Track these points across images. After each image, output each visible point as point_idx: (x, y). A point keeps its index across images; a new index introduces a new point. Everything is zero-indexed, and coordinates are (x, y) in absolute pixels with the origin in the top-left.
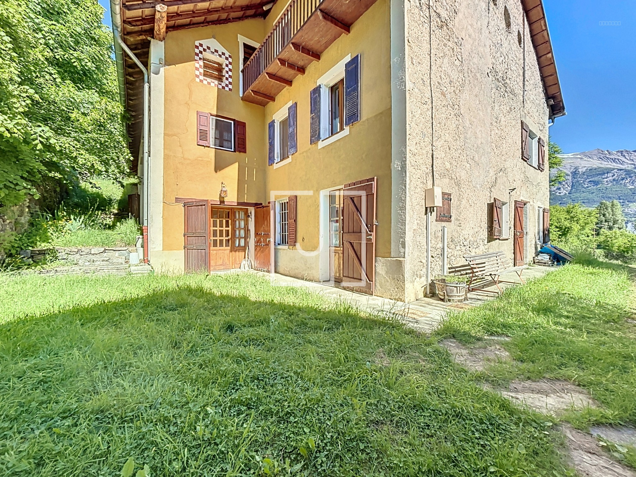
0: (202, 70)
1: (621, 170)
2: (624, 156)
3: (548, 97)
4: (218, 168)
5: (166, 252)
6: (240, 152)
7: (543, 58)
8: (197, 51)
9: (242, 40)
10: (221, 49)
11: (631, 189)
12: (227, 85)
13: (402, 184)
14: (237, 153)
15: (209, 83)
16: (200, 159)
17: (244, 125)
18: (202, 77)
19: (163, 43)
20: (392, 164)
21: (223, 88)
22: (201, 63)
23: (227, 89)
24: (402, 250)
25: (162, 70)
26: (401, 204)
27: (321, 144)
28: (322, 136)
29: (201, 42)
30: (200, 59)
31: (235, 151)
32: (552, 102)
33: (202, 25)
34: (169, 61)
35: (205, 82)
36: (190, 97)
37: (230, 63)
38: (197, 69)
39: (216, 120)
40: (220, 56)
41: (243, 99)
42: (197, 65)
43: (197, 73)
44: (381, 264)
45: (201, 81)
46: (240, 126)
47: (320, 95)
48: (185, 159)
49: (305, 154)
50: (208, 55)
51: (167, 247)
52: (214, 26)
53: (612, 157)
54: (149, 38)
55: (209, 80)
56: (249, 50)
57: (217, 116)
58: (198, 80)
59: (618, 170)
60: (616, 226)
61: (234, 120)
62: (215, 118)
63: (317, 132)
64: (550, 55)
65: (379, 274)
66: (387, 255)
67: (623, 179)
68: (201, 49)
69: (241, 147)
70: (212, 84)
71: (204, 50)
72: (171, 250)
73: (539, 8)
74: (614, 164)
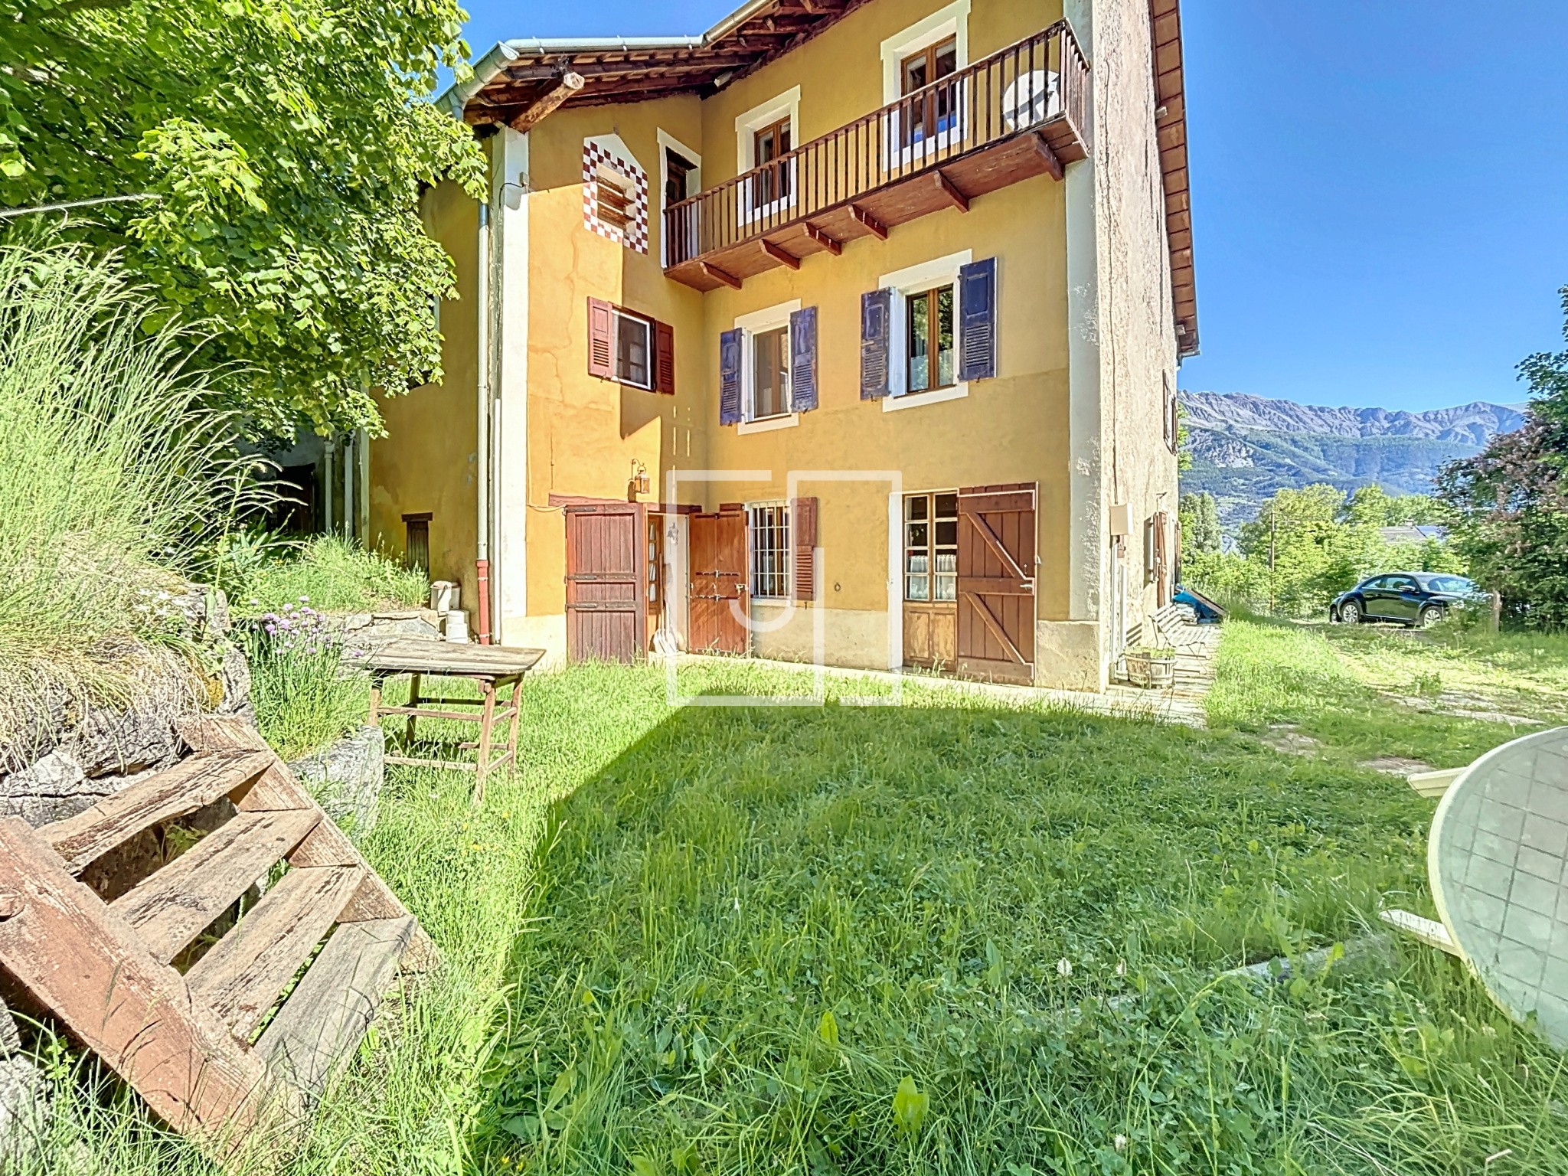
0: (594, 204)
1: (1206, 431)
2: (1210, 404)
3: (1179, 322)
4: (627, 428)
5: (533, 620)
6: (664, 391)
7: (1178, 254)
8: (587, 160)
9: (665, 140)
10: (630, 161)
11: (1221, 470)
12: (639, 241)
13: (1092, 499)
14: (658, 394)
15: (608, 235)
16: (592, 406)
17: (669, 330)
18: (595, 220)
19: (525, 137)
20: (1071, 464)
21: (633, 246)
22: (594, 187)
23: (639, 248)
24: (1093, 608)
25: (525, 198)
26: (1090, 532)
27: (889, 404)
28: (891, 387)
29: (595, 140)
30: (592, 178)
31: (653, 390)
32: (1183, 332)
33: (595, 101)
34: (537, 181)
35: (601, 232)
36: (575, 265)
37: (645, 191)
38: (587, 201)
39: (620, 318)
40: (627, 174)
41: (667, 273)
42: (587, 193)
43: (587, 209)
44: (1047, 632)
45: (594, 228)
46: (662, 332)
47: (887, 308)
48: (566, 406)
49: (841, 416)
50: (604, 171)
51: (534, 608)
52: (615, 105)
53: (1192, 404)
54: (499, 124)
55: (608, 227)
56: (678, 165)
57: (623, 310)
58: (588, 226)
59: (1202, 430)
60: (1209, 542)
61: (651, 320)
62: (617, 313)
63: (883, 379)
64: (1188, 252)
65: (1044, 648)
66: (1061, 616)
67: (1208, 450)
68: (594, 155)
69: (663, 380)
70: (614, 237)
71: (600, 159)
72: (542, 614)
73: (1182, 173)
74: (1195, 419)
